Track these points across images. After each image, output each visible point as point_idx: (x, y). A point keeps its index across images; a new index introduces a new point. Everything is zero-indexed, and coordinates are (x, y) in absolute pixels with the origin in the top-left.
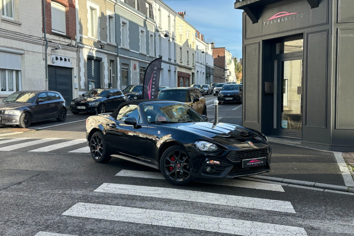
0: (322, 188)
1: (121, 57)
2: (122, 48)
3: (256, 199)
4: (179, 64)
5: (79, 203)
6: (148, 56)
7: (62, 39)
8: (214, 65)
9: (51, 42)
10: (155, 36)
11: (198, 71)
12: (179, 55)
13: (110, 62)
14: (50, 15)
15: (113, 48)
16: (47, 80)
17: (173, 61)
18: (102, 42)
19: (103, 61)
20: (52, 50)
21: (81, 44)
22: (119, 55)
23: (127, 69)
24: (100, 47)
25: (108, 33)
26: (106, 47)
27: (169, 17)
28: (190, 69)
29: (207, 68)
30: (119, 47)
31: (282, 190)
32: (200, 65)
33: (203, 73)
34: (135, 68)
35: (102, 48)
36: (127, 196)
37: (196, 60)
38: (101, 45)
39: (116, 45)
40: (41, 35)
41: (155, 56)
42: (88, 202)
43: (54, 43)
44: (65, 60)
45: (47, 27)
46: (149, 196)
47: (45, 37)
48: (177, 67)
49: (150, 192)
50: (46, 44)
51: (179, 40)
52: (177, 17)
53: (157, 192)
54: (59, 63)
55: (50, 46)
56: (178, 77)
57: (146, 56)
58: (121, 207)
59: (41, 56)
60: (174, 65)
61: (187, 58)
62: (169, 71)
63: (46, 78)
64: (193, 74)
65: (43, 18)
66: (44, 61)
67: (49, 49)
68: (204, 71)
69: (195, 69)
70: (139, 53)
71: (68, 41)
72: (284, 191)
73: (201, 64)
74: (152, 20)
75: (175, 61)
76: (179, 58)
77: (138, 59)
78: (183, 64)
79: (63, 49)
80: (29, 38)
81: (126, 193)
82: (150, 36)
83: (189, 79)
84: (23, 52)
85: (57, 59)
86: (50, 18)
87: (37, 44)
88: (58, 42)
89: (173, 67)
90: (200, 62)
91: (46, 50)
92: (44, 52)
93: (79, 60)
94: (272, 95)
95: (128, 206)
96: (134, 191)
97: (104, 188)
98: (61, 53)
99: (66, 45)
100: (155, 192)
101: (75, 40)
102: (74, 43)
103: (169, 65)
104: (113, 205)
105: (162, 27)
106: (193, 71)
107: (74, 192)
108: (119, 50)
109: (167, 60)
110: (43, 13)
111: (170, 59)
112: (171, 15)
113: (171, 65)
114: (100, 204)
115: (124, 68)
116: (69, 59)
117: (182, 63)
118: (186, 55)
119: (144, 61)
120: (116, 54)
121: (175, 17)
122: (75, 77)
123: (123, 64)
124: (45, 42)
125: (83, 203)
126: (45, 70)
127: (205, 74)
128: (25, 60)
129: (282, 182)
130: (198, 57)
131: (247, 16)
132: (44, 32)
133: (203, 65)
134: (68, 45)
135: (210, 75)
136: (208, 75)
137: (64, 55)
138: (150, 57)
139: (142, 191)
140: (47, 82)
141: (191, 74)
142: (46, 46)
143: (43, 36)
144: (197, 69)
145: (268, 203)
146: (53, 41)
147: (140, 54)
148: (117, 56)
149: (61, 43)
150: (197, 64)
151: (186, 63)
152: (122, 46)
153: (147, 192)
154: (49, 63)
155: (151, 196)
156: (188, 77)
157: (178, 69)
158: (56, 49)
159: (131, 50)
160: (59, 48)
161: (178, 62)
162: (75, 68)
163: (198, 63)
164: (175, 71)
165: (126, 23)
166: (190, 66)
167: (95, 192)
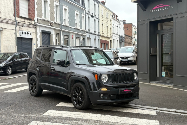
0: (180, 113)
1: (63, 31)
2: (64, 26)
3: (138, 119)
4: (102, 34)
5: (34, 121)
6: (81, 30)
7: (26, 21)
8: (125, 35)
9: (19, 22)
10: (86, 17)
11: (114, 39)
12: (102, 29)
13: (57, 34)
14: (19, 6)
15: (58, 26)
16: (17, 46)
17: (97, 33)
18: (52, 22)
19: (52, 34)
20: (20, 27)
21: (38, 23)
22: (62, 30)
23: (67, 38)
24: (50, 25)
25: (55, 16)
26: (54, 25)
27: (95, 4)
28: (109, 38)
29: (120, 37)
30: (62, 25)
32: (116, 35)
33: (118, 40)
34: (72, 38)
35: (51, 26)
36: (62, 118)
37: (113, 32)
38: (50, 24)
39: (60, 23)
40: (13, 18)
41: (86, 30)
42: (39, 121)
43: (21, 23)
44: (28, 34)
45: (16, 13)
46: (75, 117)
47: (15, 20)
48: (100, 37)
49: (76, 115)
50: (16, 24)
51: (102, 19)
52: (100, 5)
53: (80, 115)
54: (24, 36)
55: (19, 25)
56: (101, 43)
57: (80, 30)
58: (58, 123)
59: (13, 32)
60: (98, 35)
61: (106, 31)
62: (95, 39)
63: (16, 45)
64: (111, 41)
65: (14, 8)
66: (15, 35)
67: (18, 27)
68: (118, 39)
69: (112, 38)
70: (75, 28)
71: (30, 21)
72: (156, 115)
73: (116, 34)
74: (83, 6)
75: (99, 33)
76: (102, 31)
77: (75, 32)
78: (104, 35)
79: (26, 27)
80: (5, 20)
81: (62, 116)
82: (82, 17)
83: (108, 44)
84: (2, 29)
85: (23, 33)
86: (19, 7)
87: (10, 24)
88: (23, 22)
89: (97, 37)
90: (115, 33)
91: (16, 28)
92: (15, 29)
93: (36, 33)
94: (156, 56)
95: (62, 123)
96: (66, 114)
97: (49, 113)
98: (25, 29)
99: (28, 24)
100: (79, 115)
101: (34, 21)
102: (33, 23)
103: (94, 35)
104: (53, 122)
105: (90, 11)
106: (111, 39)
107: (31, 115)
108: (62, 26)
109: (94, 32)
110: (14, 4)
111: (95, 32)
112: (96, 3)
113: (96, 36)
114: (46, 122)
115: (65, 38)
116: (30, 33)
117: (103, 34)
118: (106, 29)
119: (78, 33)
120: (60, 29)
121: (99, 4)
122: (34, 44)
123: (65, 35)
124: (15, 22)
125: (36, 122)
126: (15, 40)
127: (119, 41)
128: (3, 34)
129: (157, 110)
130: (114, 30)
131: (140, 7)
132: (14, 16)
133: (118, 35)
134: (30, 24)
135: (122, 42)
136: (121, 42)
137: (27, 30)
138: (82, 31)
139: (71, 115)
140: (17, 48)
141: (109, 41)
142: (16, 25)
143: (15, 19)
144: (113, 37)
145: (145, 121)
146: (20, 22)
148: (61, 30)
149: (25, 23)
150: (113, 34)
151: (106, 34)
152: (64, 24)
153: (74, 115)
154: (18, 36)
155: (76, 117)
156: (107, 43)
157: (101, 38)
158: (22, 27)
159: (70, 27)
160: (24, 26)
161: (101, 34)
162: (34, 39)
163: (114, 34)
164: (99, 40)
165: (67, 9)
166: (109, 36)
167: (43, 115)
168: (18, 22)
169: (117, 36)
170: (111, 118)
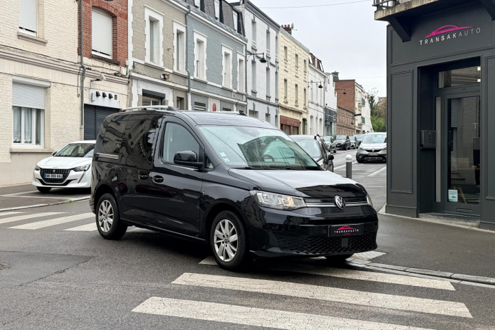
1: (194, 94)
2: (195, 80)
3: (412, 299)
4: (283, 104)
5: (153, 297)
6: (236, 91)
7: (106, 65)
8: (339, 107)
9: (90, 69)
10: (246, 61)
11: (312, 117)
12: (283, 91)
13: (178, 101)
15: (182, 80)
16: (83, 127)
17: (273, 101)
18: (166, 70)
19: (166, 99)
20: (92, 81)
21: (134, 72)
22: (191, 89)
24: (162, 77)
25: (175, 57)
26: (171, 78)
27: (268, 32)
28: (300, 113)
29: (327, 111)
30: (192, 78)
31: (452, 288)
32: (316, 107)
33: (321, 120)
34: (215, 110)
35: (165, 79)
37: (309, 98)
38: (164, 75)
39: (186, 74)
40: (76, 58)
41: (246, 91)
42: (166, 296)
43: (94, 70)
44: (110, 97)
45: (84, 46)
46: (254, 291)
47: (81, 63)
48: (280, 110)
49: (254, 285)
50: (83, 72)
51: (284, 68)
52: (280, 34)
53: (265, 286)
54: (100, 102)
55: (89, 76)
56: (282, 125)
57: (232, 91)
58: (214, 303)
59: (74, 92)
60: (275, 106)
61: (294, 95)
62: (268, 115)
63: (82, 124)
64: (304, 120)
65: (80, 34)
66: (80, 98)
67: (87, 80)
68: (322, 116)
69: (307, 113)
70: (221, 86)
71: (115, 68)
72: (454, 289)
73: (317, 105)
74: (242, 36)
75: (277, 100)
76: (283, 96)
77: (220, 97)
78: (288, 106)
79: (107, 80)
81: (219, 286)
82: (238, 61)
83: (298, 128)
84: (48, 84)
85: (98, 95)
86: (90, 33)
87: (69, 72)
88: (100, 70)
89: (273, 111)
90: (315, 101)
91: (82, 81)
92: (79, 85)
93: (130, 97)
94: (433, 150)
96: (230, 284)
97: (186, 280)
98: (103, 86)
99: (112, 74)
100: (261, 286)
101: (126, 66)
102: (124, 71)
103: (266, 106)
104: (203, 301)
105: (257, 48)
106: (304, 116)
107: (144, 284)
108: (191, 82)
109: (264, 99)
110: (80, 26)
111: (268, 97)
112: (271, 30)
113: (270, 107)
114: (184, 299)
116: (116, 96)
117: (287, 103)
118: (294, 91)
119: (229, 99)
120: (187, 88)
121: (277, 32)
123: (196, 103)
124: (82, 69)
125: (159, 298)
126: (80, 112)
127: (323, 121)
128: (51, 97)
129: (451, 278)
130: (312, 95)
131: (394, 32)
132: (80, 53)
133: (321, 107)
134: (115, 74)
135: (331, 123)
136: (328, 123)
137: (108, 89)
138: (238, 93)
140: (83, 130)
141: (301, 121)
142: (83, 75)
143: (80, 61)
144: (311, 112)
145: (431, 304)
146: (93, 68)
147: (223, 88)
148: (188, 91)
149: (105, 71)
150: (310, 105)
151: (294, 104)
152: (195, 76)
153: (249, 286)
154: (87, 101)
155: (257, 291)
156: (296, 125)
157: (282, 113)
158: (98, 80)
159: (209, 83)
160: (102, 78)
161: (281, 102)
163: (312, 103)
164: (276, 116)
165: (203, 42)
166: (300, 108)
167: (174, 284)
168: (88, 69)
169: (319, 108)
170: (343, 294)
